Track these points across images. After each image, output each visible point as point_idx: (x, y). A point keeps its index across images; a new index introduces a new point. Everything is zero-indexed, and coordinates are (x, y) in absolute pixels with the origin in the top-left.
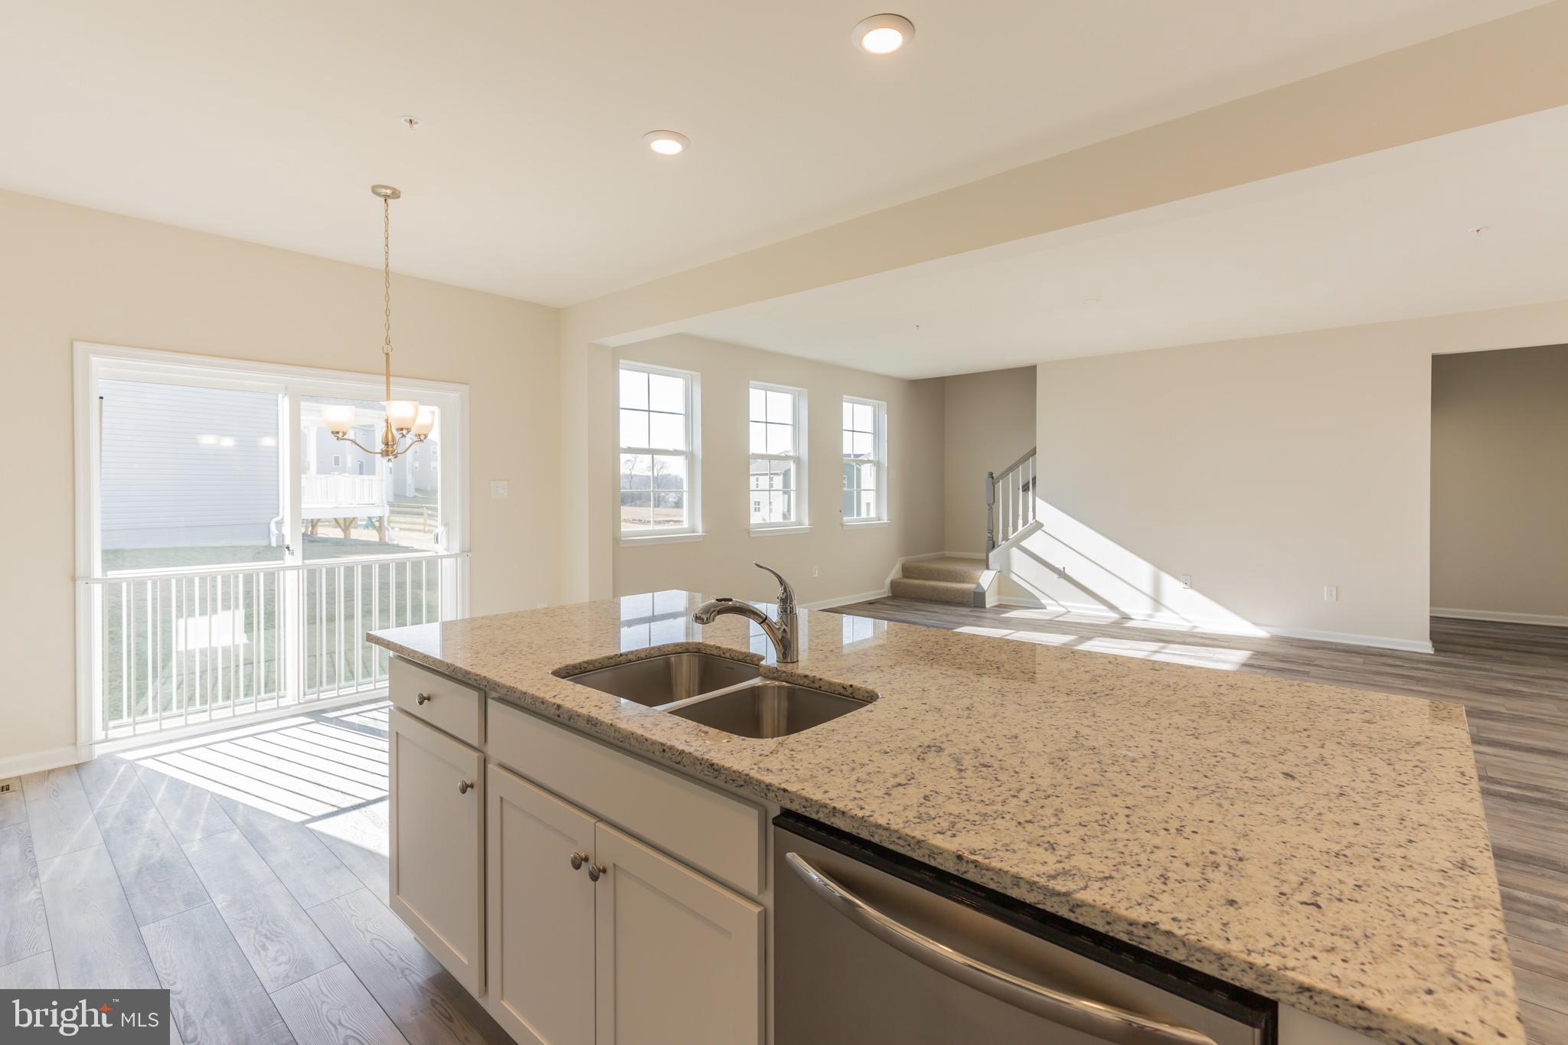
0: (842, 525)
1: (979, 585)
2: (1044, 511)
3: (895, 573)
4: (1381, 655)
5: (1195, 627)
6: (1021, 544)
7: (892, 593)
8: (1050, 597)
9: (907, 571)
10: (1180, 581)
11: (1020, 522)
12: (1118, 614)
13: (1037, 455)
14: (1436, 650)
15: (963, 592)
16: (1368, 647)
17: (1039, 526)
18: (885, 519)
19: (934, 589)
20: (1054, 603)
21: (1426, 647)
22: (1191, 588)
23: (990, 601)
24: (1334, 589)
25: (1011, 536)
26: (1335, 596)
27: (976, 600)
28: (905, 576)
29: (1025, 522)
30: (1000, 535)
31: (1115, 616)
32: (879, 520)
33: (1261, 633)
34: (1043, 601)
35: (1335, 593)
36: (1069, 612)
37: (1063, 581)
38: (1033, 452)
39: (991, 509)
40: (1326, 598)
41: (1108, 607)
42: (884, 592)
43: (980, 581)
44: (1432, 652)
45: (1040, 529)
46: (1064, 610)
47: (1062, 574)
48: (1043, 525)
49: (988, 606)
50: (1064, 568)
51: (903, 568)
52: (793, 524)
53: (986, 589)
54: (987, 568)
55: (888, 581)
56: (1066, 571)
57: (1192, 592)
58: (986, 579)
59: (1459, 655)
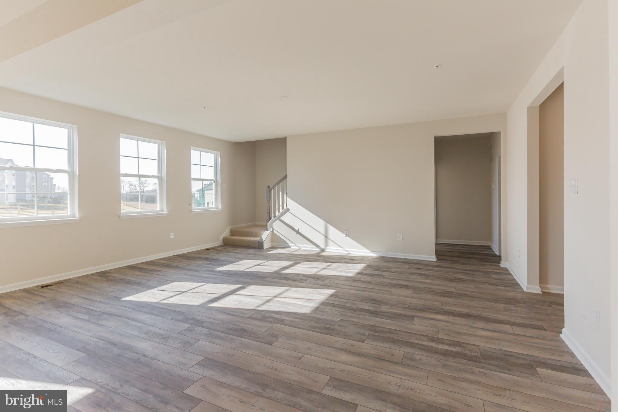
0: (191, 211)
1: (261, 239)
2: (290, 203)
3: (226, 233)
4: (417, 264)
5: (350, 254)
6: (281, 218)
7: (224, 243)
8: (293, 243)
9: (233, 233)
10: (344, 233)
11: (281, 208)
12: (320, 249)
13: (287, 178)
14: (438, 259)
15: (254, 242)
16: (413, 259)
17: (288, 210)
18: (220, 208)
19: (242, 240)
20: (294, 245)
21: (433, 258)
22: (348, 236)
23: (266, 246)
24: (401, 235)
25: (277, 214)
26: (402, 238)
27: (259, 246)
28: (231, 235)
29: (283, 208)
30: (273, 215)
31: (318, 250)
32: (217, 209)
33: (374, 255)
34: (290, 244)
35: (401, 237)
36: (300, 249)
37: (298, 235)
38: (285, 177)
39: (269, 202)
40: (398, 239)
41: (316, 246)
42: (219, 243)
43: (262, 236)
44: (436, 261)
45: (288, 211)
46: (298, 248)
47: (298, 232)
48: (289, 210)
49: (265, 248)
50: (298, 229)
51: (230, 231)
52: (158, 211)
53: (264, 240)
54: (267, 230)
55: (221, 238)
56: (299, 231)
57: (348, 239)
58: (265, 235)
59: (445, 261)
